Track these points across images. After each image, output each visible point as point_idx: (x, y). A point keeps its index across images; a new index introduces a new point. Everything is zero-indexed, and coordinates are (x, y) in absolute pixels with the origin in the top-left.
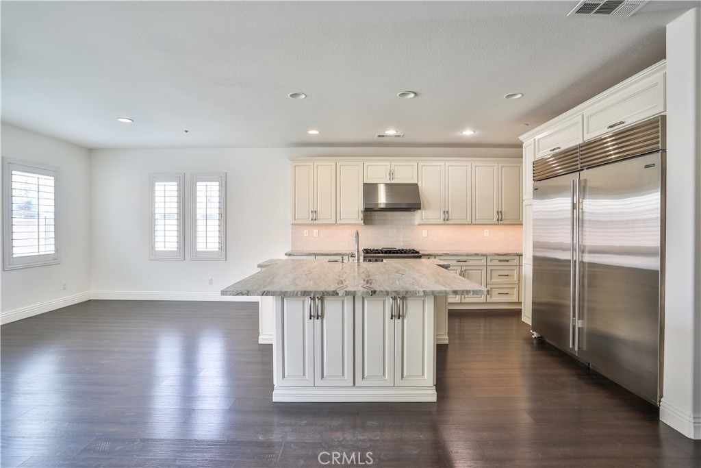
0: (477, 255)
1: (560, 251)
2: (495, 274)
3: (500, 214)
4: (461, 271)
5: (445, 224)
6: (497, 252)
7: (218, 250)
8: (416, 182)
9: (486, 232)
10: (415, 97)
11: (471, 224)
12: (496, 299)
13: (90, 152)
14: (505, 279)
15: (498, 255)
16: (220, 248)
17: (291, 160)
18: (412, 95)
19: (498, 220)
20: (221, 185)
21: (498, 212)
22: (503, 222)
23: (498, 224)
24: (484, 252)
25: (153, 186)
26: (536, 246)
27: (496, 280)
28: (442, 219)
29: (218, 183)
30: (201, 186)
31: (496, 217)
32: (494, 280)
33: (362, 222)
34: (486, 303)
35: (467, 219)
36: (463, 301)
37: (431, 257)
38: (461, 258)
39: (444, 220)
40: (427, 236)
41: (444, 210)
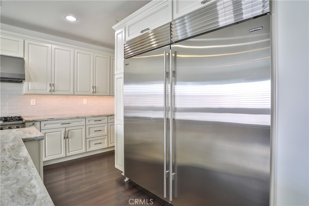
0: (78, 118)
1: (152, 111)
2: (92, 130)
3: (94, 88)
4: (65, 131)
5: (51, 95)
6: (93, 114)
8: (22, 56)
9: (85, 101)
11: (74, 95)
12: (93, 148)
14: (99, 133)
15: (94, 117)
19: (93, 92)
21: (93, 87)
22: (97, 94)
23: (93, 95)
24: (83, 115)
26: (126, 109)
27: (93, 134)
31: (92, 90)
32: (91, 135)
34: (86, 152)
35: (70, 91)
36: (68, 155)
37: (36, 123)
38: (65, 121)
39: (50, 91)
40: (35, 104)
41: (51, 83)
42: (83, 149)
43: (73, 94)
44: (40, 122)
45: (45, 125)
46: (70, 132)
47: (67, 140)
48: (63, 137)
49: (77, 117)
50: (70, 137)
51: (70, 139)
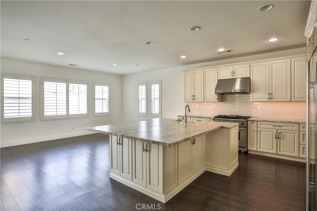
5: (269, 101)
7: (158, 113)
8: (249, 76)
10: (199, 30)
13: (122, 77)
16: (160, 112)
17: (184, 72)
18: (198, 29)
20: (160, 85)
25: (138, 87)
28: (267, 98)
29: (158, 85)
30: (153, 86)
33: (217, 100)
34: (299, 157)
35: (287, 97)
36: (279, 153)
37: (254, 122)
38: (277, 124)
39: (268, 99)
40: (260, 109)
41: (269, 92)
42: (295, 153)
43: (290, 100)
44: (257, 122)
45: (260, 124)
46: (281, 134)
47: (278, 140)
48: (274, 137)
49: (289, 122)
50: (281, 138)
51: (281, 140)
